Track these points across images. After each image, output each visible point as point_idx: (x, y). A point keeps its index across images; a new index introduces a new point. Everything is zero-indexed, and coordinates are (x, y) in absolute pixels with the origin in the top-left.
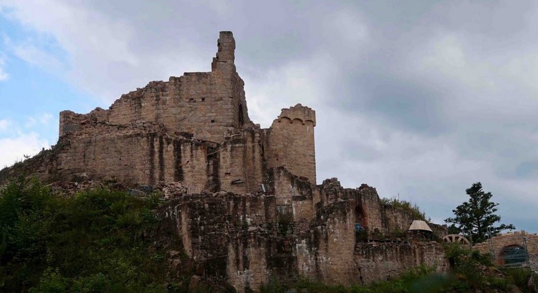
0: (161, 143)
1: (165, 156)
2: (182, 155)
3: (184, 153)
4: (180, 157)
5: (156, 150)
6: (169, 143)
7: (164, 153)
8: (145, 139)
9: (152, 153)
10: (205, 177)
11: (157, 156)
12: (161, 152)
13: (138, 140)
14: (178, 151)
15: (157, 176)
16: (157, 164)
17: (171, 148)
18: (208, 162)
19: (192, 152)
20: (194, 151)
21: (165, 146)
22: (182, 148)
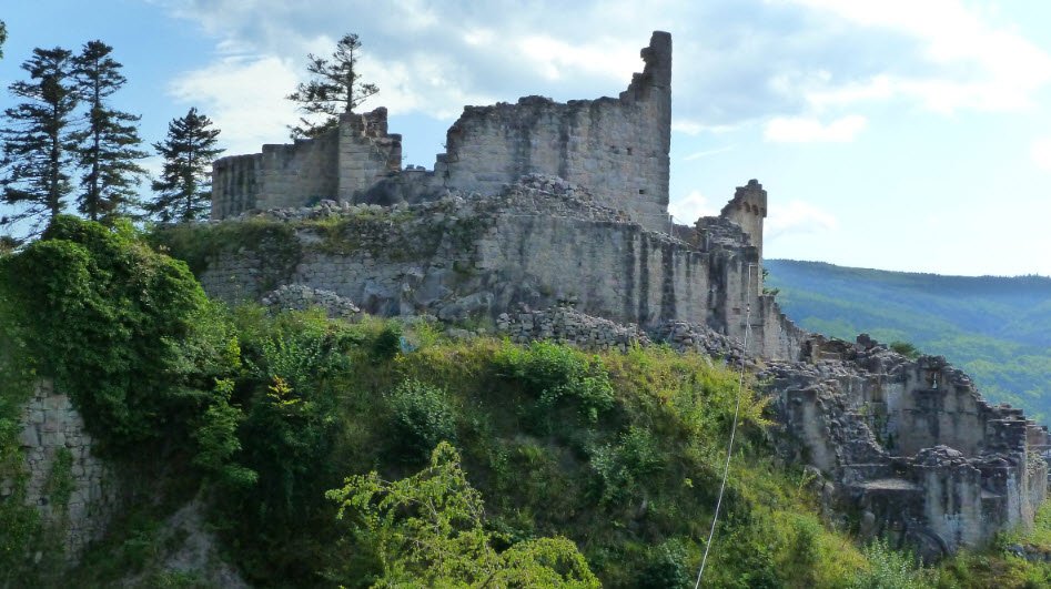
0: (644, 246)
1: (650, 269)
2: (674, 269)
3: (677, 266)
4: (671, 273)
5: (637, 255)
6: (655, 247)
7: (649, 263)
8: (620, 233)
9: (631, 261)
10: (704, 312)
11: (637, 265)
12: (644, 260)
13: (609, 235)
14: (667, 260)
15: (636, 301)
16: (637, 281)
17: (657, 255)
18: (711, 287)
19: (688, 267)
20: (692, 266)
21: (650, 250)
22: (674, 257)
